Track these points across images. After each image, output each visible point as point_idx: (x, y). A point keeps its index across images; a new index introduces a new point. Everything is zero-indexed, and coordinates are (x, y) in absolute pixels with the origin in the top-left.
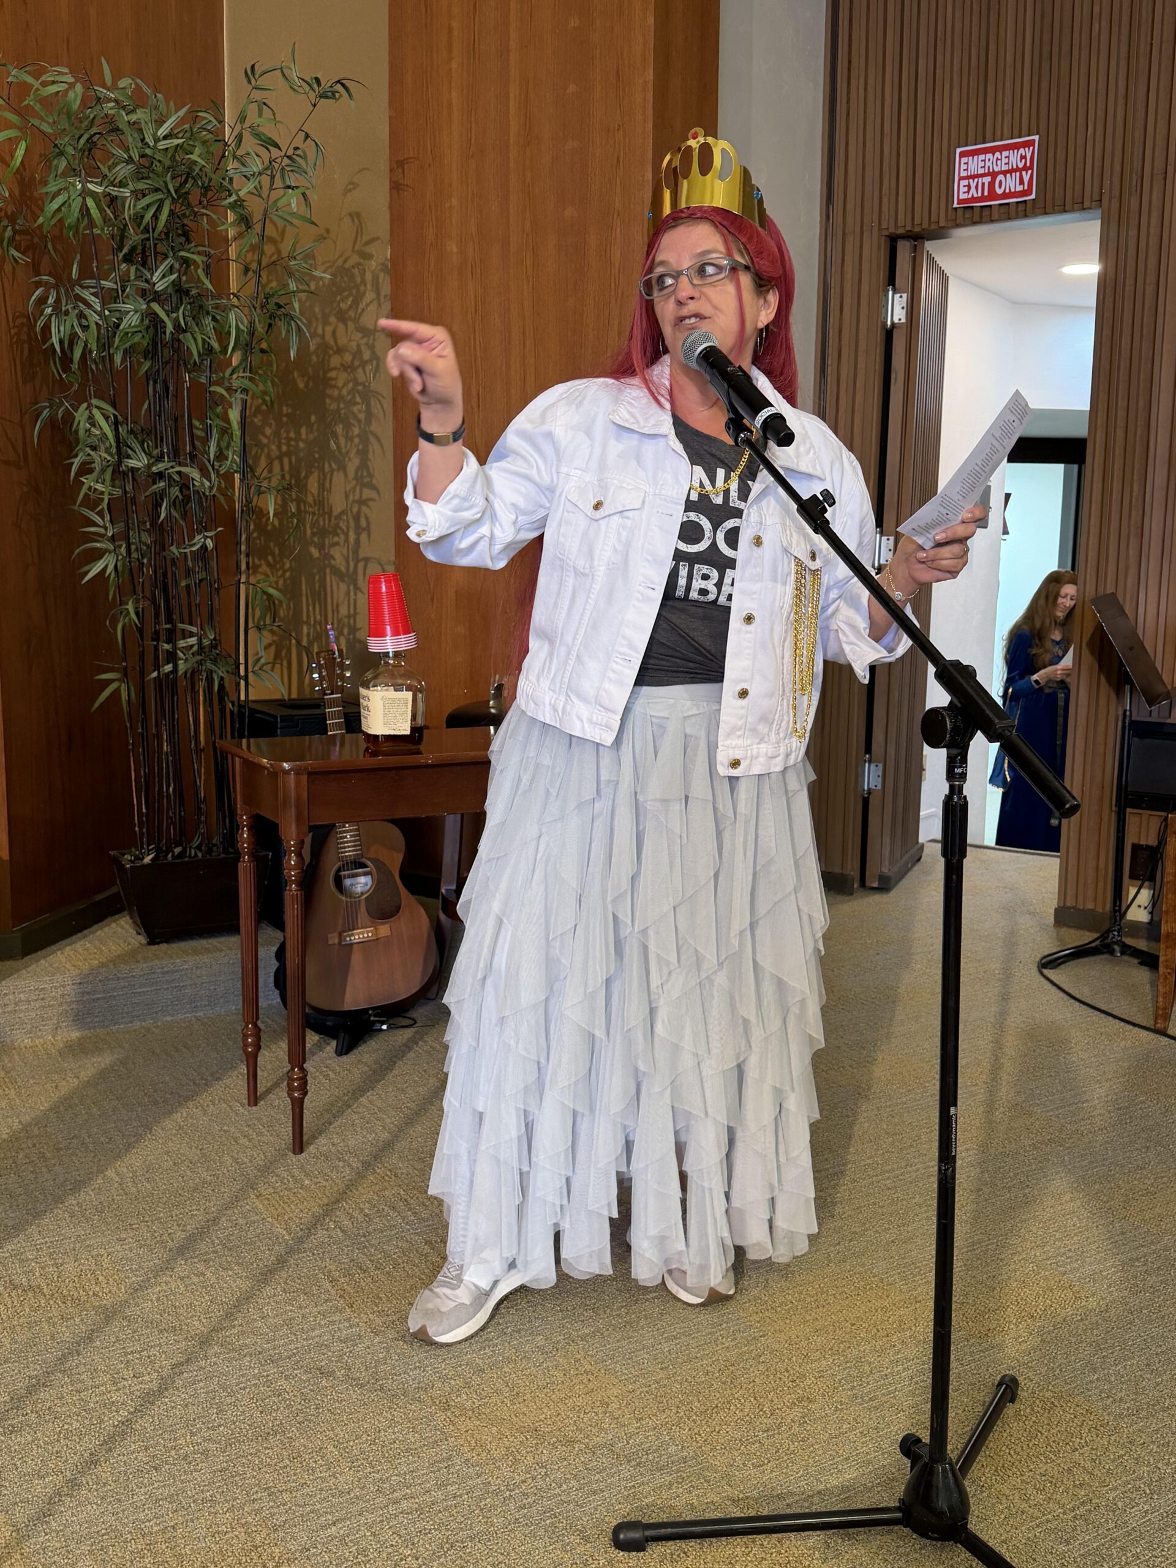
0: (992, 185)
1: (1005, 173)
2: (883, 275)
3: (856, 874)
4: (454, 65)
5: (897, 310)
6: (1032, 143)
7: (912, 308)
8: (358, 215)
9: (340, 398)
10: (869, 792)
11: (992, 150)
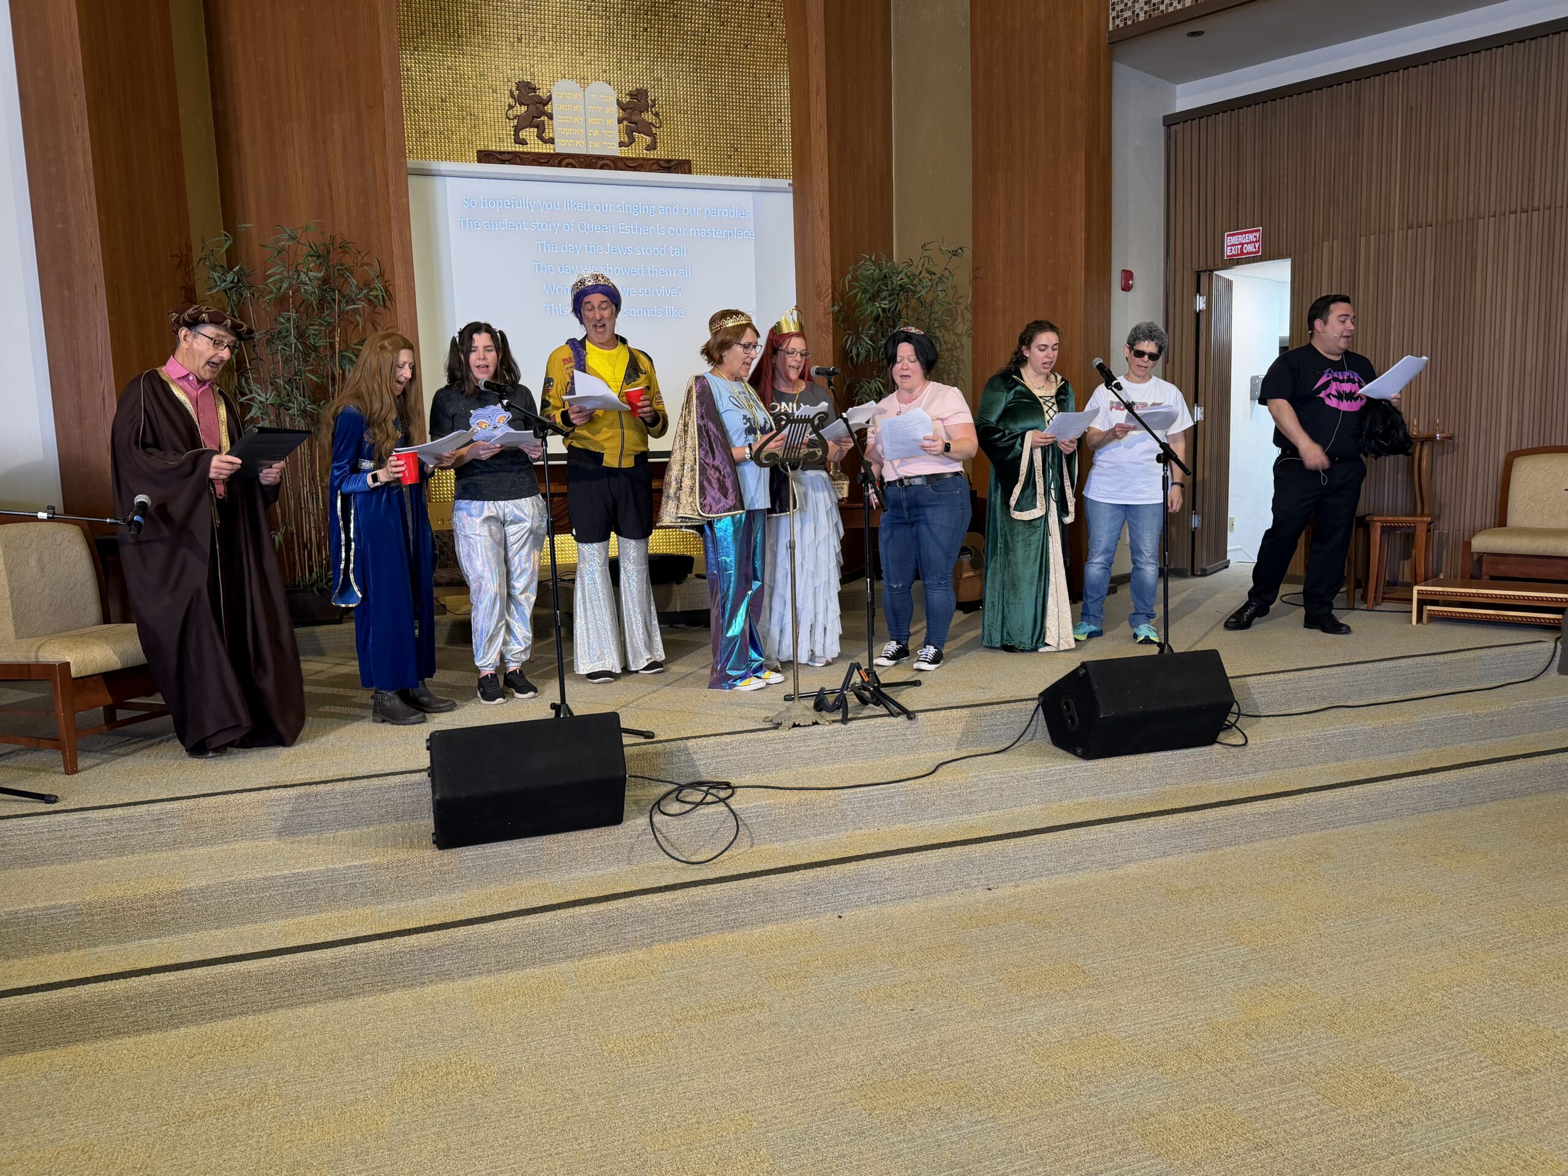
0: (1242, 249)
1: (1247, 243)
2: (1194, 289)
3: (1189, 568)
4: (1001, 229)
5: (1201, 303)
6: (1259, 230)
7: (1209, 303)
8: (955, 286)
9: (946, 363)
10: (1195, 528)
11: (1241, 234)
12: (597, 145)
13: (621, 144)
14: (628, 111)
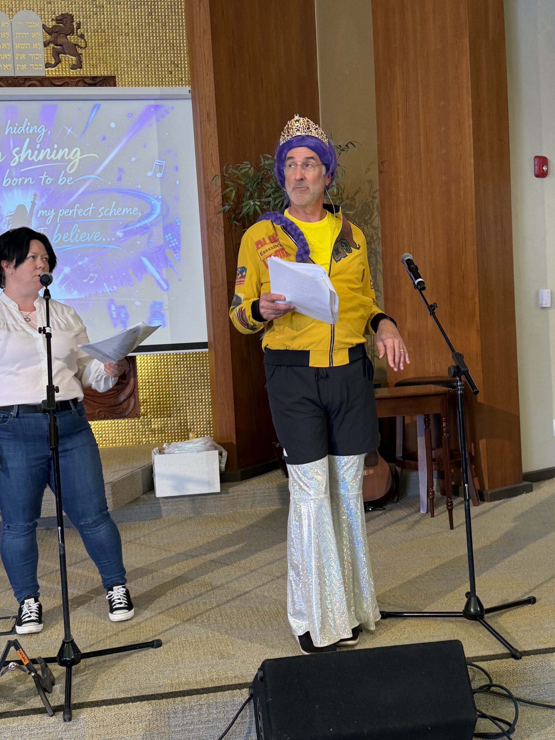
4: (400, 123)
8: (371, 181)
12: (24, 67)
13: (48, 65)
14: (54, 35)
